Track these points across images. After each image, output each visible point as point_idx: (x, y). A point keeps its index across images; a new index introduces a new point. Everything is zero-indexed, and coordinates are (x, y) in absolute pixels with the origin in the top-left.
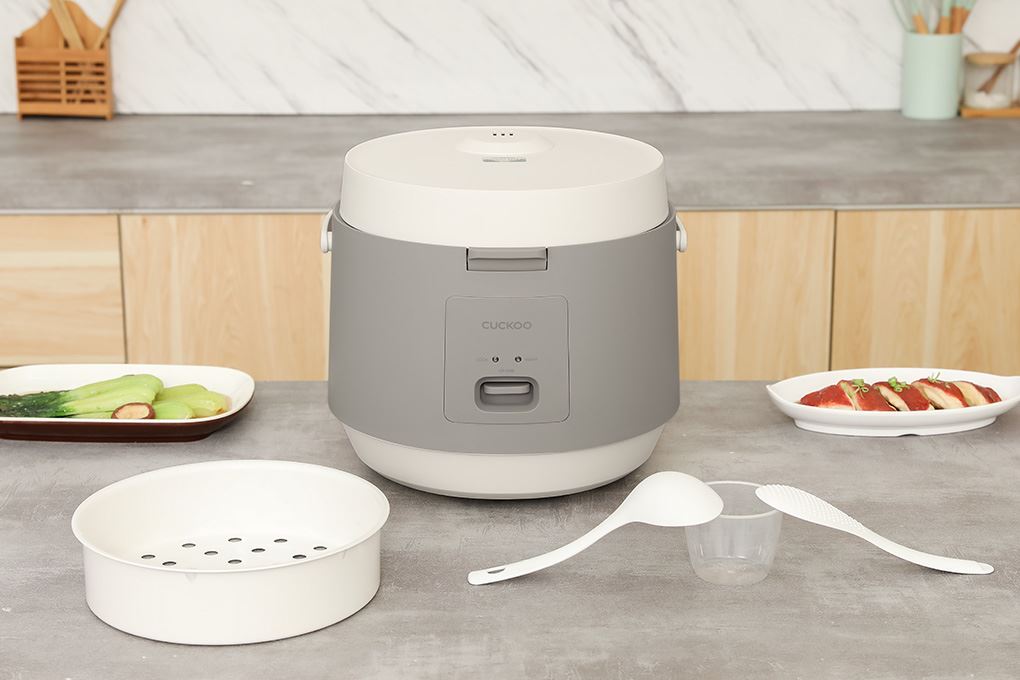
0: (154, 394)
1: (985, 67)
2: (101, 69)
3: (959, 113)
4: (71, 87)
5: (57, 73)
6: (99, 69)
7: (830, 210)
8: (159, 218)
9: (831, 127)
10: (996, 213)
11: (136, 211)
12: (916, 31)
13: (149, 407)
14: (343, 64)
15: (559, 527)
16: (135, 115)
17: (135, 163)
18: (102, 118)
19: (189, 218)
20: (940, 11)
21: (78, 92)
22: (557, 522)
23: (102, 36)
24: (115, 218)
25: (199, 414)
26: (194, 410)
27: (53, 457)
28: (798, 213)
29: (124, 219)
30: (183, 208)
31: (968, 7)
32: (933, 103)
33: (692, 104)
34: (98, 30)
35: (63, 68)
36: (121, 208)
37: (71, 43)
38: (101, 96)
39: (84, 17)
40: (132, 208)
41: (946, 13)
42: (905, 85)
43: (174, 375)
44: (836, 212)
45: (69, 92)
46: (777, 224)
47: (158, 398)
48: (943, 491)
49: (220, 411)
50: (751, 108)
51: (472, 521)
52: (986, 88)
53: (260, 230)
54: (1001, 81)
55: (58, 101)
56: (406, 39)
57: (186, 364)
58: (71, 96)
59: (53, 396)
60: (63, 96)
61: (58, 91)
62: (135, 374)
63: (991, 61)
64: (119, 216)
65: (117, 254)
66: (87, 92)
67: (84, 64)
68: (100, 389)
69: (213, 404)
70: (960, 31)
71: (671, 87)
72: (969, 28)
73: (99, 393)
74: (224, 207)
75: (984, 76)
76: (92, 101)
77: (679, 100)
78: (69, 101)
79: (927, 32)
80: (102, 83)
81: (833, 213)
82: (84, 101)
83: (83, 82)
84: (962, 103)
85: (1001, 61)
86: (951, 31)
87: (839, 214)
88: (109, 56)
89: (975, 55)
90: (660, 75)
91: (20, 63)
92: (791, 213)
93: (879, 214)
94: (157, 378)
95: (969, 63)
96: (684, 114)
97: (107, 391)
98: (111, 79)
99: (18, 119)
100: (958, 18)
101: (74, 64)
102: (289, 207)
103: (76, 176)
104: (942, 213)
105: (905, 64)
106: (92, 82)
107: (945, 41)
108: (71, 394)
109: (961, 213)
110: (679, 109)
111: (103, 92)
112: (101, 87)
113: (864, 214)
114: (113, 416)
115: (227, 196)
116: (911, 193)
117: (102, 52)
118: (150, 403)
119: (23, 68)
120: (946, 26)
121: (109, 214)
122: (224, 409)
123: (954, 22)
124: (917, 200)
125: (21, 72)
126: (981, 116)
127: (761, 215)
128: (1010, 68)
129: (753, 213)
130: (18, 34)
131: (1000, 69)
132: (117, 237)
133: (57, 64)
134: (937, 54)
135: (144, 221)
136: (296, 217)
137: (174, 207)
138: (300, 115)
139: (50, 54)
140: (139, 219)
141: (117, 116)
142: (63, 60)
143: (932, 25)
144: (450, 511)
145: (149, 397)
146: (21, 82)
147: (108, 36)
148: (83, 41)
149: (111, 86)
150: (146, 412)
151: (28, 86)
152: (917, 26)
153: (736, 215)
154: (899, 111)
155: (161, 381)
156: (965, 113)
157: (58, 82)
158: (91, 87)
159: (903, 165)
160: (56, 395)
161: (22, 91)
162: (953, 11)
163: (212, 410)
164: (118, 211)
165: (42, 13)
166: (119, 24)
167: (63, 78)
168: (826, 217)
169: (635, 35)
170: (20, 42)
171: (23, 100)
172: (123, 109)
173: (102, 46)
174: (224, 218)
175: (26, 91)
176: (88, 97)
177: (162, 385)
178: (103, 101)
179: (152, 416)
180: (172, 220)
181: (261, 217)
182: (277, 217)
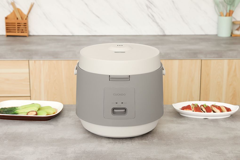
0: (38, 109)
1: (237, 24)
2: (26, 25)
3: (231, 35)
4: (18, 29)
5: (15, 25)
6: (25, 25)
7: (200, 59)
8: (38, 61)
9: (200, 39)
11: (33, 59)
12: (221, 16)
13: (36, 112)
14: (83, 23)
15: (132, 144)
16: (34, 36)
17: (33, 47)
18: (26, 36)
19: (46, 61)
20: (227, 11)
21: (20, 30)
22: (131, 143)
23: (26, 17)
24: (28, 61)
25: (49, 114)
26: (47, 113)
27: (7, 125)
29: (30, 61)
31: (233, 10)
32: (225, 33)
33: (167, 33)
34: (25, 15)
35: (16, 24)
36: (29, 59)
37: (18, 18)
38: (26, 31)
39: (22, 12)
40: (32, 58)
41: (228, 11)
42: (218, 28)
43: (43, 103)
44: (201, 60)
45: (18, 30)
46: (187, 63)
47: (39, 109)
48: (228, 135)
49: (54, 113)
50: (181, 34)
51: (110, 143)
52: (238, 29)
53: (62, 64)
55: (15, 32)
56: (99, 17)
57: (48, 100)
60: (17, 31)
61: (15, 30)
62: (35, 103)
63: (239, 23)
64: (29, 61)
65: (28, 70)
66: (22, 30)
67: (22, 23)
68: (25, 107)
69: (52, 111)
70: (232, 16)
71: (162, 29)
72: (234, 15)
73: (25, 108)
75: (237, 27)
76: (23, 32)
77: (164, 32)
78: (18, 32)
79: (224, 16)
80: (26, 28)
82: (21, 32)
83: (21, 28)
84: (232, 33)
86: (229, 16)
87: (202, 61)
88: (27, 21)
89: (235, 21)
90: (159, 26)
91: (6, 23)
92: (191, 60)
93: (212, 61)
94: (39, 104)
95: (234, 23)
96: (165, 36)
97: (27, 107)
98: (28, 27)
99: (6, 36)
101: (19, 23)
103: (19, 51)
104: (227, 60)
105: (218, 24)
106: (24, 28)
107: (228, 18)
108: (18, 108)
109: (232, 60)
110: (164, 34)
111: (26, 30)
113: (208, 61)
114: (27, 114)
115: (55, 55)
116: (219, 55)
117: (26, 21)
118: (37, 111)
119: (7, 24)
120: (228, 14)
121: (26, 60)
122: (55, 112)
123: (230, 14)
124: (221, 57)
125: (6, 25)
126: (236, 36)
127: (183, 61)
129: (181, 60)
130: (6, 16)
132: (28, 66)
133: (15, 23)
134: (226, 21)
135: (35, 62)
136: (71, 61)
138: (73, 36)
139: (13, 21)
140: (33, 61)
141: (29, 36)
142: (17, 22)
143: (225, 14)
144: (105, 140)
145: (36, 109)
146: (7, 28)
147: (27, 17)
148: (22, 18)
149: (28, 29)
150: (35, 113)
151: (8, 29)
152: (221, 15)
153: (177, 61)
154: (217, 35)
156: (233, 35)
157: (15, 28)
158: (23, 29)
159: (218, 49)
160: (15, 108)
161: (7, 30)
162: (230, 11)
163: (52, 113)
164: (28, 59)
165: (12, 11)
166: (30, 14)
167: (17, 27)
168: (199, 61)
169: (153, 16)
170: (6, 18)
171: (7, 32)
172: (31, 34)
173: (26, 19)
174: (54, 61)
175: (8, 30)
176: (22, 31)
177: (41, 106)
178: (26, 32)
179: (36, 114)
180: (42, 61)
181: (63, 61)
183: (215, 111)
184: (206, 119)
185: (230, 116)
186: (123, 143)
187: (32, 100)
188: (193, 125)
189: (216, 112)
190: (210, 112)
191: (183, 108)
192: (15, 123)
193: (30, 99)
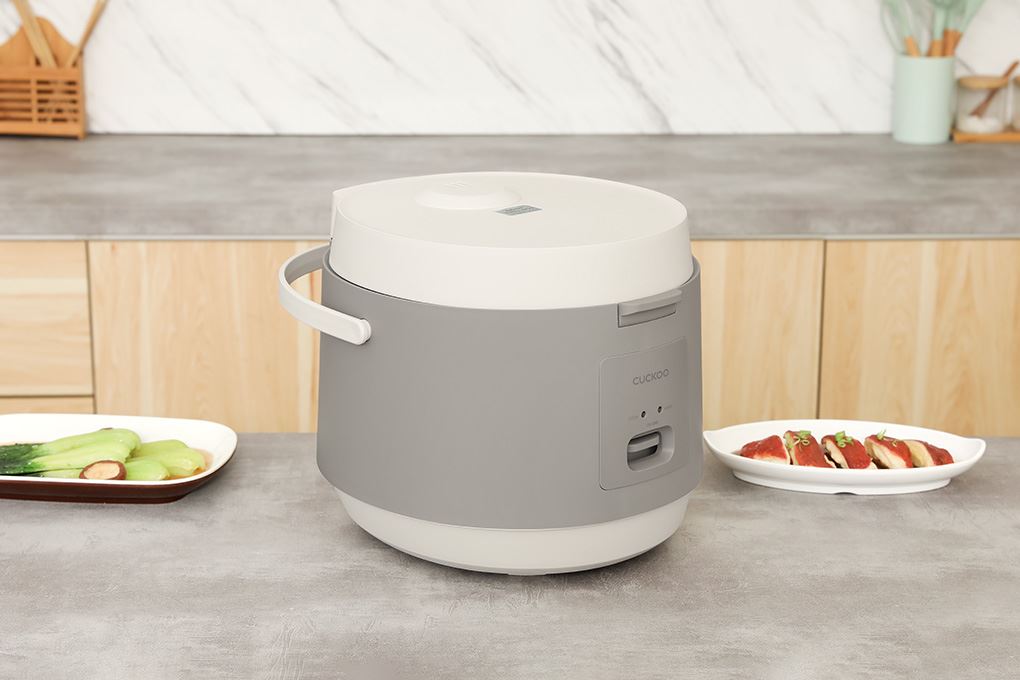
0: (129, 451)
1: (977, 91)
2: (73, 87)
3: (951, 138)
4: (42, 106)
5: (28, 91)
6: (72, 88)
7: (820, 240)
8: (128, 245)
9: (820, 152)
10: (990, 243)
11: (105, 237)
12: (907, 53)
13: (121, 465)
14: (321, 83)
16: (108, 135)
17: (105, 186)
18: (74, 138)
19: (160, 245)
20: (932, 33)
21: (49, 111)
23: (73, 55)
24: (83, 245)
25: (175, 473)
26: (168, 469)
28: (786, 243)
29: (92, 245)
30: (153, 234)
31: (961, 29)
32: (924, 128)
33: (679, 126)
34: (70, 47)
35: (34, 87)
36: (89, 234)
37: (43, 61)
38: (73, 115)
39: (57, 35)
40: (100, 233)
41: (938, 36)
42: (896, 108)
43: (152, 428)
44: (825, 242)
45: (41, 111)
46: (765, 254)
47: (133, 454)
48: (941, 564)
49: (198, 471)
50: (740, 130)
51: (438, 598)
52: (978, 112)
53: (233, 257)
54: (994, 106)
55: (29, 120)
56: (386, 57)
58: (43, 115)
59: (23, 449)
60: (34, 114)
61: (29, 110)
62: (114, 427)
63: (984, 85)
64: (87, 242)
65: (84, 281)
66: (59, 111)
67: (55, 82)
68: (74, 444)
69: (190, 463)
70: (953, 54)
71: (656, 108)
72: (962, 51)
73: (73, 448)
74: (196, 234)
75: (977, 100)
76: (64, 120)
77: (665, 122)
78: (40, 120)
79: (918, 53)
80: (74, 102)
81: (821, 243)
82: (55, 120)
83: (55, 101)
84: (954, 127)
85: (995, 84)
86: (944, 53)
87: (829, 245)
88: (81, 74)
89: (968, 78)
90: (645, 96)
92: (779, 243)
93: (871, 245)
94: (134, 433)
95: (961, 86)
96: (670, 137)
97: (80, 446)
98: (84, 98)
100: (951, 40)
101: (46, 83)
102: (263, 234)
103: (44, 201)
104: (935, 243)
105: (896, 87)
106: (66, 101)
107: (937, 64)
108: (44, 447)
109: (954, 244)
110: (665, 131)
111: (75, 111)
112: (72, 106)
113: (854, 244)
114: (82, 476)
115: (199, 221)
116: (902, 222)
117: (75, 70)
118: (123, 461)
120: (938, 49)
121: (77, 241)
122: (203, 466)
123: (947, 44)
124: (908, 230)
126: (973, 140)
127: (749, 245)
128: (1002, 93)
129: (739, 243)
131: (993, 93)
132: (84, 265)
133: (28, 82)
134: (929, 78)
135: (113, 248)
136: (270, 245)
137: (145, 233)
138: (277, 136)
139: (20, 73)
140: (107, 245)
141: (90, 135)
142: (34, 78)
143: (924, 47)
145: (120, 452)
147: (81, 53)
148: (56, 58)
149: (83, 105)
150: (115, 471)
152: (908, 49)
153: (722, 245)
154: (889, 135)
155: (138, 437)
156: (957, 137)
157: (29, 101)
158: (63, 106)
159: (895, 194)
160: (28, 448)
162: (946, 33)
163: (189, 468)
164: (85, 237)
165: (13, 29)
166: (92, 41)
167: (34, 96)
168: (815, 247)
169: (620, 55)
172: (96, 128)
173: (75, 65)
174: (196, 245)
176: (59, 116)
177: (139, 441)
178: (75, 120)
179: (122, 476)
180: (142, 246)
181: (233, 245)
182: (250, 244)
183: (884, 460)
184: (845, 496)
185: (947, 482)
186: (493, 597)
187: (102, 413)
188: (792, 520)
189: (887, 464)
190: (865, 467)
191: (750, 450)
192: (32, 512)
193: (92, 409)
